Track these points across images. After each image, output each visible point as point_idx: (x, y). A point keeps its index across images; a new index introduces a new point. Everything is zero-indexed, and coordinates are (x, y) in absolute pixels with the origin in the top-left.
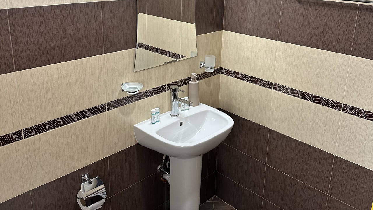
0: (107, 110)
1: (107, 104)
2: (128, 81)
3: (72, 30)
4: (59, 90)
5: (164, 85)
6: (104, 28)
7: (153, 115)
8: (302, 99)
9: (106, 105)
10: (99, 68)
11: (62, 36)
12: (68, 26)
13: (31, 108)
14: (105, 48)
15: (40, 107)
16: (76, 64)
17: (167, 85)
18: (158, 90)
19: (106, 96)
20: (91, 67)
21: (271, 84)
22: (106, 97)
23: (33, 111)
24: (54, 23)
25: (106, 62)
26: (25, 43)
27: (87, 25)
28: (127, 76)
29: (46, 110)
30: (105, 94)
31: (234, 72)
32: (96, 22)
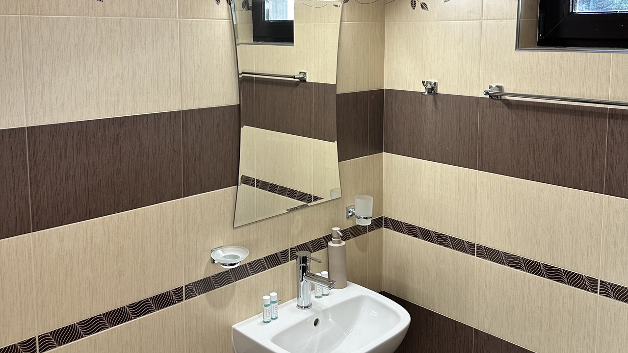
0: (186, 299)
1: (185, 287)
2: (222, 245)
3: (132, 160)
4: (105, 263)
5: (286, 250)
6: (185, 153)
7: (265, 306)
8: (527, 273)
9: (184, 289)
10: (173, 223)
11: (115, 169)
12: (125, 152)
13: (55, 296)
14: (186, 188)
15: (70, 294)
16: (135, 217)
17: (290, 249)
18: (274, 260)
19: (183, 273)
20: (160, 222)
21: (472, 245)
22: (183, 275)
23: (57, 302)
24: (102, 148)
25: (187, 211)
26: (51, 184)
27: (158, 149)
28: (221, 236)
29: (80, 300)
30: (183, 269)
31: (406, 224)
32: (172, 144)
